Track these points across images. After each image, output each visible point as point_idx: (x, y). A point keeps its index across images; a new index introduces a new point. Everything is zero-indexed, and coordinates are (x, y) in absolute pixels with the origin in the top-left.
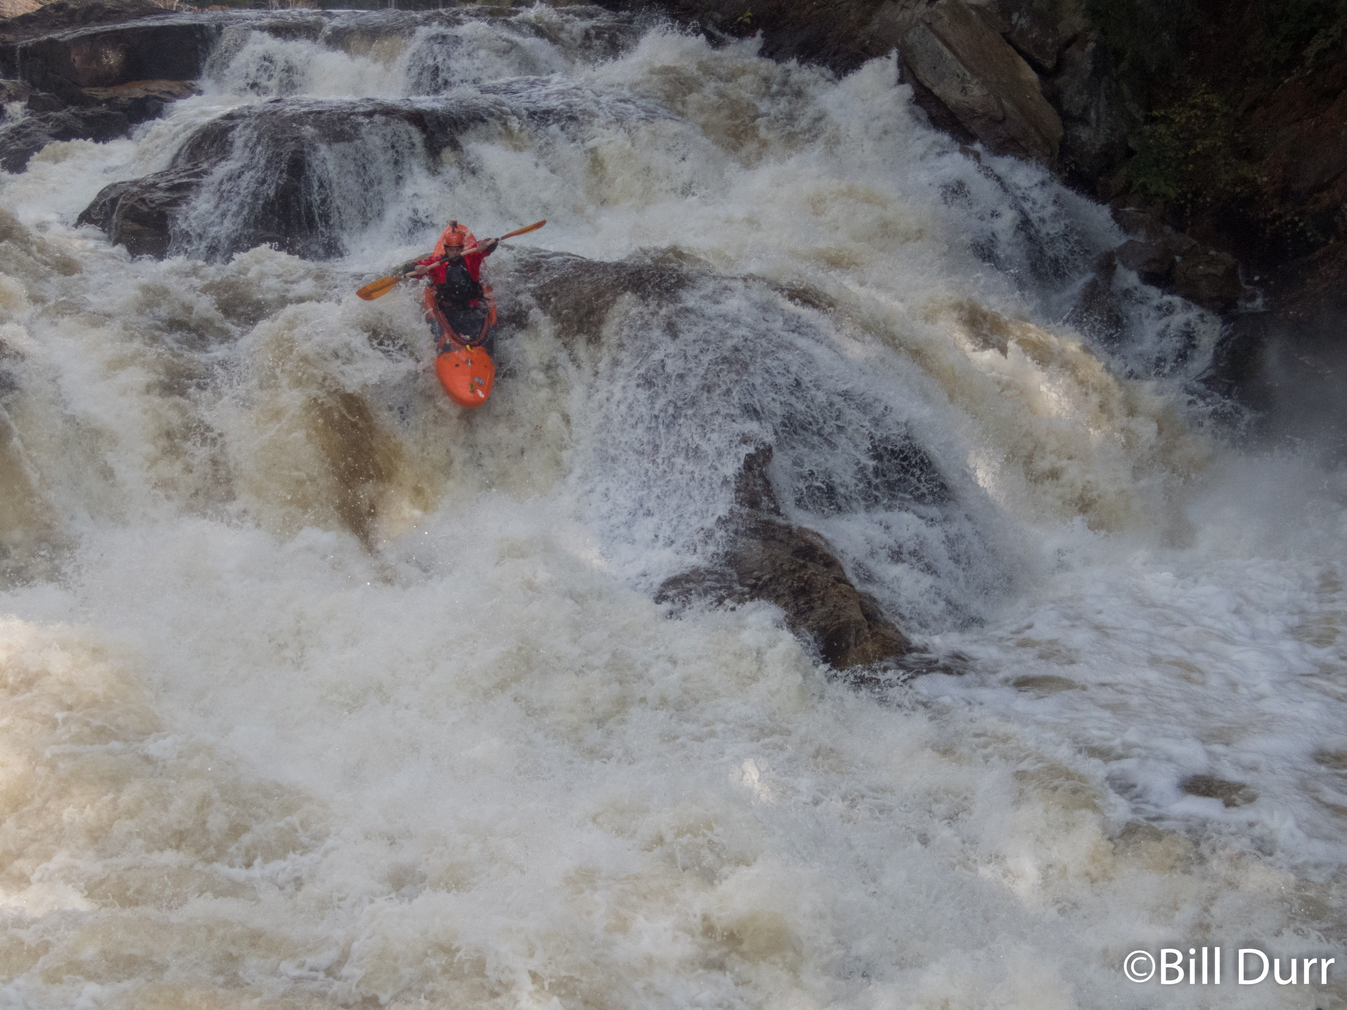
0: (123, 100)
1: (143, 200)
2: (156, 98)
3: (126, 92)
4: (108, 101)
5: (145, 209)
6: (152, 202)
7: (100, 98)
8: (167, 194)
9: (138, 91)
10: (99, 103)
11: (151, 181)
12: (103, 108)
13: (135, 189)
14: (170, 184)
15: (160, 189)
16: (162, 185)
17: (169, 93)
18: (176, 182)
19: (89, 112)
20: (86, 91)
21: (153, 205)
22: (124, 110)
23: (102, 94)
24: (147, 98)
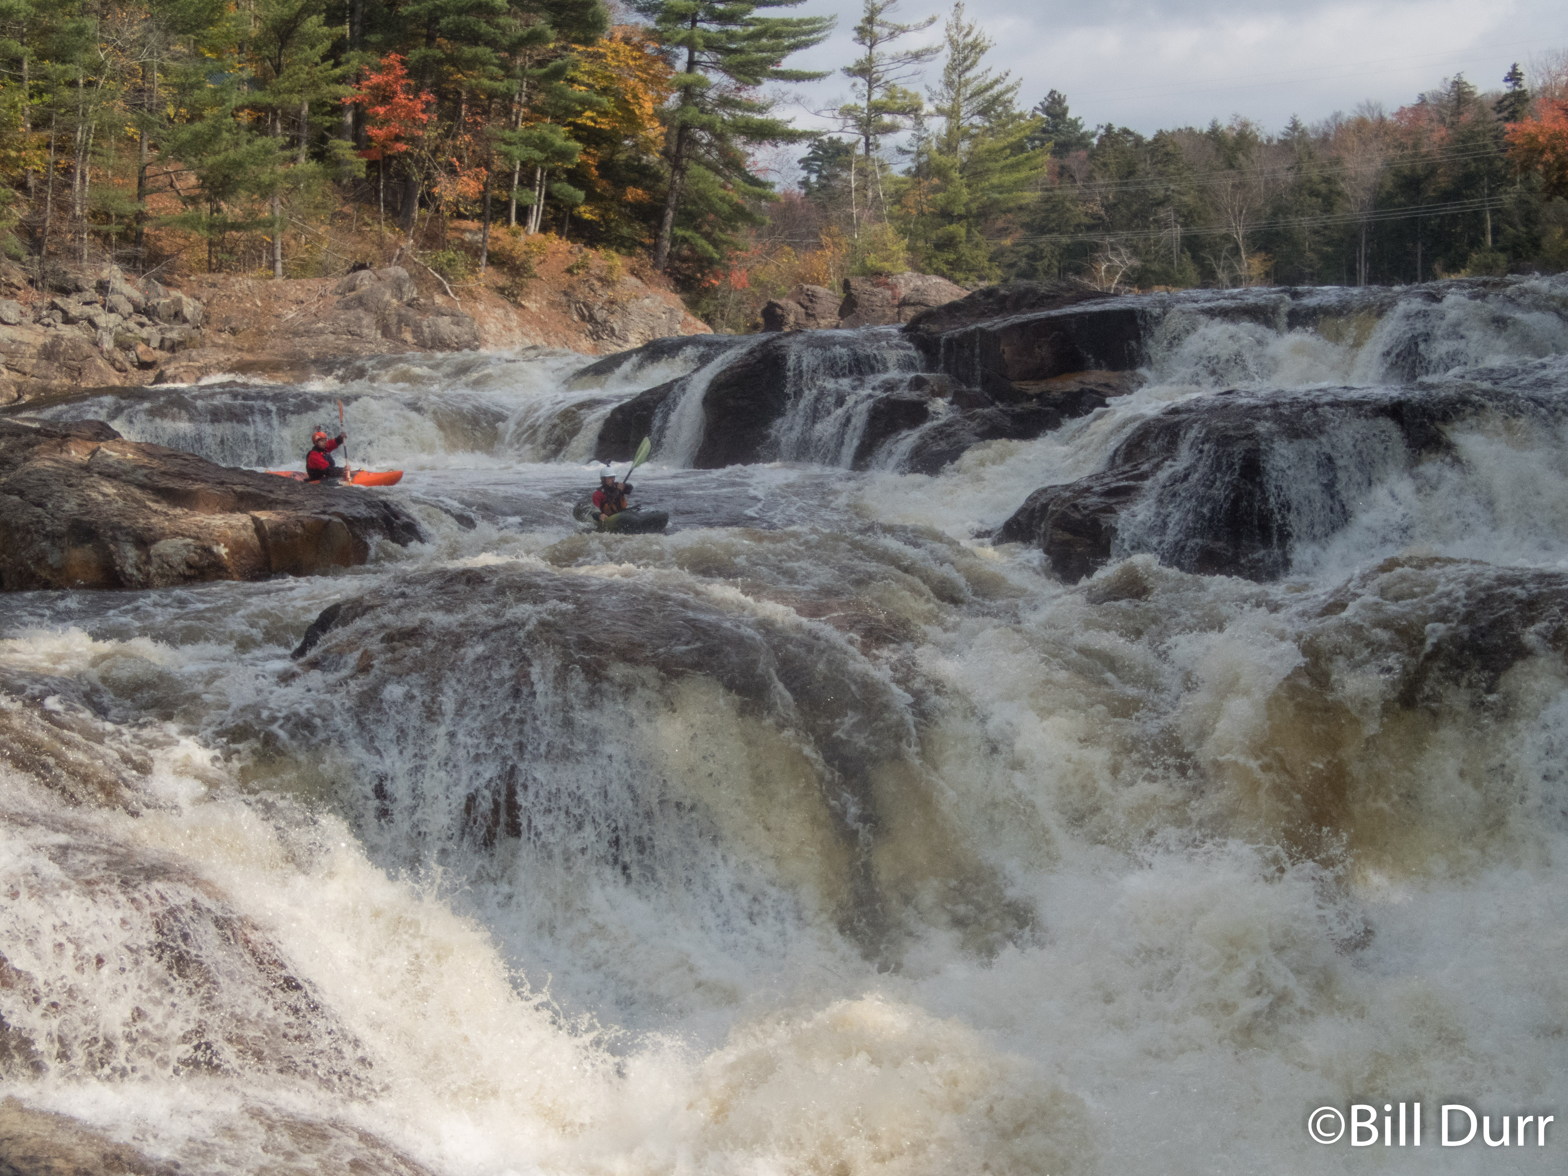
0: (1056, 394)
1: (1075, 506)
2: (1091, 391)
3: (1059, 385)
4: (1039, 396)
5: (1077, 516)
6: (1085, 508)
7: (1031, 392)
8: (1102, 499)
9: (1071, 384)
10: (1029, 398)
11: (1085, 484)
12: (1034, 404)
13: (1068, 494)
14: (1106, 488)
15: (1095, 494)
16: (1097, 489)
17: (1107, 385)
18: (1113, 485)
19: (1018, 409)
20: (1016, 385)
21: (1086, 512)
22: (1056, 406)
23: (1033, 388)
24: (1082, 392)
